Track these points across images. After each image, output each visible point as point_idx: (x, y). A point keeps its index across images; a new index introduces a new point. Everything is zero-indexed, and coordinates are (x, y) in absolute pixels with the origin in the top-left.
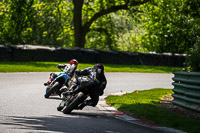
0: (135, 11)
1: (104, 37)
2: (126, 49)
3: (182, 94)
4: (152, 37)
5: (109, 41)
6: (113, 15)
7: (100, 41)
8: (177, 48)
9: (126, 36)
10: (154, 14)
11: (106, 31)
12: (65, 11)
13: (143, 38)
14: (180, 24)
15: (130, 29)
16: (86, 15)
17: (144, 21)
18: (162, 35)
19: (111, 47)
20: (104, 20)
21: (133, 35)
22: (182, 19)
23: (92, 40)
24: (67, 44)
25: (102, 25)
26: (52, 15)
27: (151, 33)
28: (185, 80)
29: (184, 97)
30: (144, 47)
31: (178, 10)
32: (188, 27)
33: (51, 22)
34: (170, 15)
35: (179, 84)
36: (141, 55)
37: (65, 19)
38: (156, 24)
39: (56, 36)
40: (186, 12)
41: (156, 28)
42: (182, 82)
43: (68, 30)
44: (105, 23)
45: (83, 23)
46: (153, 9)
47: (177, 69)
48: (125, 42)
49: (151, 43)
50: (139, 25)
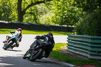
0: (48, 4)
1: (33, 17)
2: (44, 23)
3: (72, 46)
4: (57, 17)
5: (35, 19)
6: (37, 6)
7: (31, 19)
8: (69, 23)
9: (44, 16)
10: (58, 6)
11: (34, 14)
12: (13, 3)
13: (53, 18)
14: (71, 11)
15: (46, 13)
16: (24, 6)
17: (53, 9)
18: (62, 16)
19: (36, 22)
20: (33, 8)
21: (47, 16)
22: (72, 9)
23: (27, 18)
24: (14, 20)
25: (32, 11)
26: (6, 5)
27: (56, 15)
28: (73, 39)
29: (73, 48)
30: (53, 22)
31: (70, 4)
32: (75, 12)
33: (6, 9)
34: (67, 6)
35: (70, 41)
36: (52, 26)
37: (13, 8)
38: (59, 11)
39: (8, 16)
40: (74, 5)
41: (59, 13)
42: (72, 40)
43: (15, 13)
44: (33, 10)
45: (22, 10)
46: (58, 3)
47: (70, 33)
48: (43, 20)
49: (57, 20)
50: (51, 11)
